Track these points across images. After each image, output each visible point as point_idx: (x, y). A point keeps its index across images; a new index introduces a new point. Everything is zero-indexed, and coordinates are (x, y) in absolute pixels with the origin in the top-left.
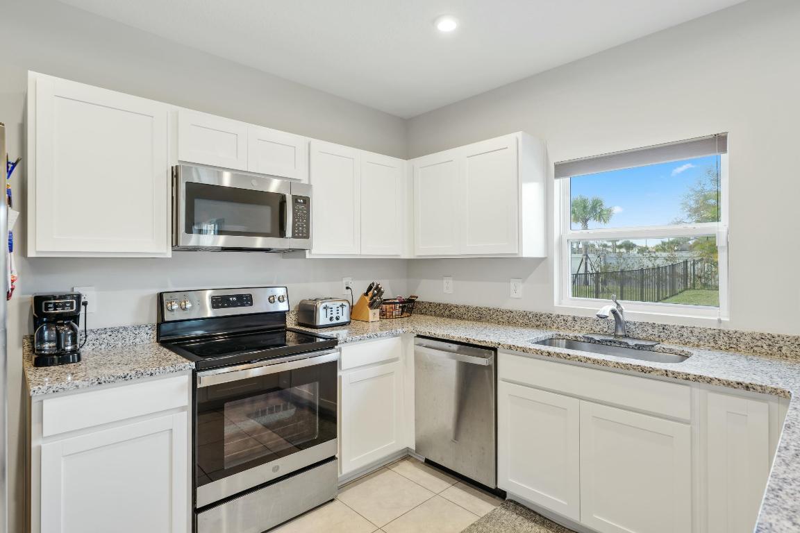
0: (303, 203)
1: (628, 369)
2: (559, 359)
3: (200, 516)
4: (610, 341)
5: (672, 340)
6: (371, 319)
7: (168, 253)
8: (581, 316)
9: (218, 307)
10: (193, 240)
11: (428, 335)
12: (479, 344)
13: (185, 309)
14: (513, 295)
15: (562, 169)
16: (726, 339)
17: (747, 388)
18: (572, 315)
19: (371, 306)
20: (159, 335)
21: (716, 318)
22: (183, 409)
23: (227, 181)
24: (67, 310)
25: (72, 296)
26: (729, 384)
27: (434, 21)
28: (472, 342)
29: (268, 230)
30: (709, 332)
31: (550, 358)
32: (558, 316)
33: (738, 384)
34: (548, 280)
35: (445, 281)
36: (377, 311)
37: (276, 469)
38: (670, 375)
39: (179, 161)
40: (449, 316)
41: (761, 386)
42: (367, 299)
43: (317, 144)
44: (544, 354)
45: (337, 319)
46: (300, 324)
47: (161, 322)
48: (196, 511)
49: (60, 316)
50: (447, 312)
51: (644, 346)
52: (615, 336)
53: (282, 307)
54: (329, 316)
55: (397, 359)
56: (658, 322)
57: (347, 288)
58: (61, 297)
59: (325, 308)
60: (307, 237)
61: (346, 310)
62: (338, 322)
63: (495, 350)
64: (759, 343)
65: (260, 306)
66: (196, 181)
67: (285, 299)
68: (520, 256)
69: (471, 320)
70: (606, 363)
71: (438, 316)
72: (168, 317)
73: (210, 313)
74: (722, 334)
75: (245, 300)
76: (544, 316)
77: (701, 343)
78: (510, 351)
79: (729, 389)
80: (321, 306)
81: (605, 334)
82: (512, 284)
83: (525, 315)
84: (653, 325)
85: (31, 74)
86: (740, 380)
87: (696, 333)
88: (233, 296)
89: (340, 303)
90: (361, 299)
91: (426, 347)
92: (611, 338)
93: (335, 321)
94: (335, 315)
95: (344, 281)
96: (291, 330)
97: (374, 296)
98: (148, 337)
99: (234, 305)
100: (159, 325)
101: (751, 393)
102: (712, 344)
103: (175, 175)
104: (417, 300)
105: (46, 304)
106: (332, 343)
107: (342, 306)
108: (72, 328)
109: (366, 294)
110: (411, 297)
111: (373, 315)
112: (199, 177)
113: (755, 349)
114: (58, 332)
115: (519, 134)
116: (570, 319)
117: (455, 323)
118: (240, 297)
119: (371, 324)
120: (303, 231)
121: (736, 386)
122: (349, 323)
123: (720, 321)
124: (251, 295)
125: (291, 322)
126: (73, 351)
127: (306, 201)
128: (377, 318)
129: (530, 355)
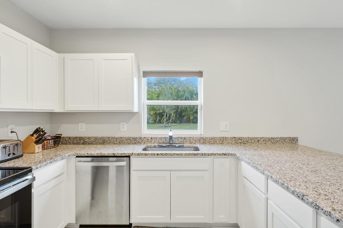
1: (190, 155)
2: (163, 156)
4: (169, 146)
5: (187, 143)
6: (36, 151)
8: (154, 137)
11: (86, 155)
12: (121, 155)
14: (122, 130)
15: (146, 74)
16: (203, 140)
17: (225, 155)
18: (151, 137)
19: (37, 142)
21: (200, 133)
26: (220, 155)
28: (116, 155)
30: (198, 138)
31: (158, 156)
32: (145, 138)
33: (222, 154)
34: (139, 122)
35: (80, 125)
36: (40, 146)
38: (204, 155)
40: (83, 144)
41: (228, 154)
42: (34, 138)
44: (155, 155)
45: (14, 154)
50: (82, 141)
51: (180, 146)
52: (170, 143)
54: (7, 153)
56: (183, 136)
57: (12, 132)
59: (5, 147)
61: (20, 147)
62: (15, 156)
64: (211, 140)
68: (133, 111)
69: (98, 144)
70: (181, 154)
71: (76, 144)
74: (202, 139)
76: (138, 138)
77: (196, 142)
78: (139, 156)
79: (220, 156)
80: (1, 147)
81: (164, 143)
82: (121, 125)
83: (129, 139)
84: (181, 138)
86: (223, 153)
87: (194, 139)
90: (27, 138)
91: (84, 162)
92: (168, 145)
93: (12, 156)
94: (11, 152)
95: (9, 128)
101: (226, 156)
102: (199, 142)
109: (32, 135)
110: (57, 135)
111: (38, 148)
113: (210, 142)
115: (133, 54)
116: (150, 138)
117: (87, 146)
119: (37, 155)
121: (222, 155)
122: (22, 156)
123: (201, 134)
128: (41, 150)
129: (149, 156)
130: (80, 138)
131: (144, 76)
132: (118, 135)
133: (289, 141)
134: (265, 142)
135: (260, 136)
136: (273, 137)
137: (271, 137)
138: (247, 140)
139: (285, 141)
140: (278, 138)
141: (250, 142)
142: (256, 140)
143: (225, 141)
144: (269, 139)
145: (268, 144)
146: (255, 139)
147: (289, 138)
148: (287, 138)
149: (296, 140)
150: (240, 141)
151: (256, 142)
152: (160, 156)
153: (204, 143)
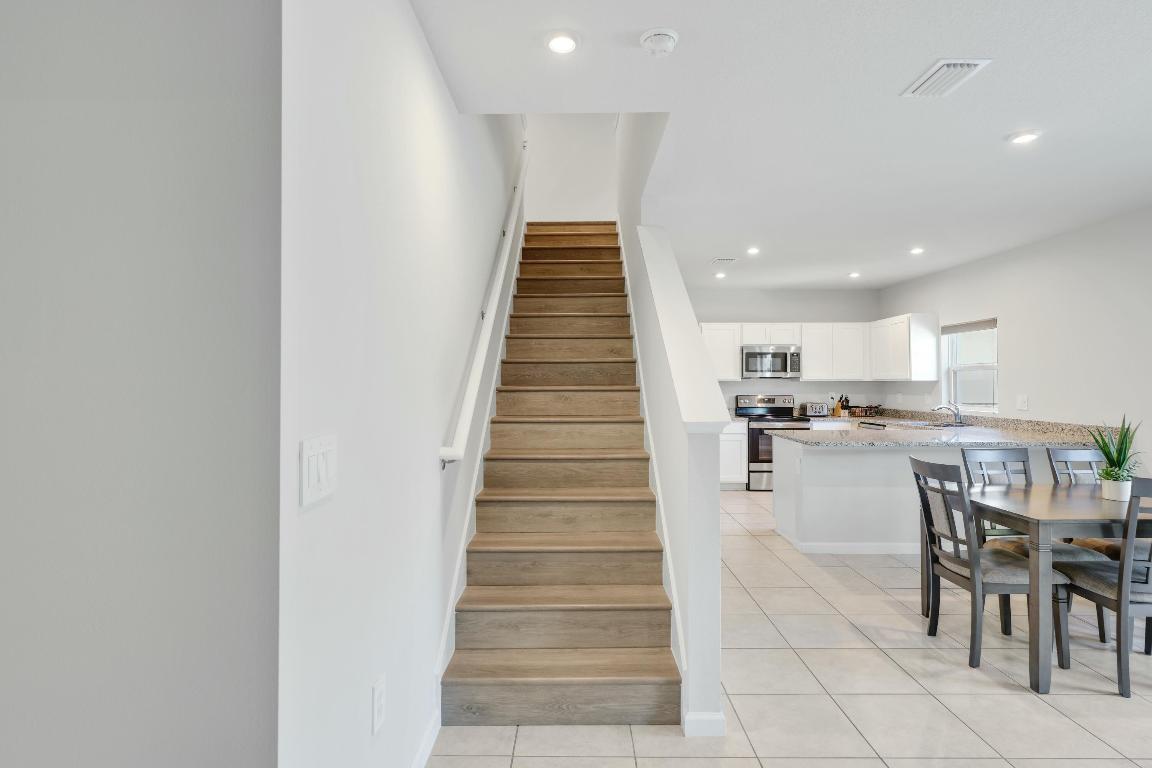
0: (797, 356)
3: (751, 474)
6: (842, 415)
7: (739, 379)
9: (760, 403)
10: (750, 374)
13: (746, 402)
19: (843, 407)
20: (736, 412)
27: (848, 273)
29: (779, 369)
34: (938, 393)
36: (846, 412)
39: (744, 344)
42: (840, 404)
43: (806, 325)
45: (819, 413)
46: (799, 414)
47: (737, 406)
48: (749, 472)
53: (791, 405)
57: (832, 398)
59: (814, 407)
60: (799, 371)
61: (825, 408)
65: (780, 404)
66: (750, 351)
67: (792, 402)
72: (740, 405)
75: (772, 401)
80: (811, 406)
84: (973, 417)
88: (766, 398)
89: (822, 406)
90: (837, 404)
93: (817, 414)
94: (818, 411)
95: (830, 394)
96: (795, 417)
97: (845, 404)
98: (731, 413)
99: (766, 402)
100: (736, 409)
103: (742, 349)
106: (809, 421)
109: (839, 402)
111: (844, 413)
112: (752, 349)
115: (909, 315)
118: (769, 399)
120: (796, 367)
122: (826, 416)
123: (994, 413)
124: (774, 399)
125: (796, 414)
127: (798, 355)
128: (847, 415)
130: (897, 411)
131: (942, 334)
132: (924, 409)
134: (1071, 433)
138: (1047, 426)
141: (1052, 430)
143: (1019, 426)
150: (1037, 428)
153: (997, 426)
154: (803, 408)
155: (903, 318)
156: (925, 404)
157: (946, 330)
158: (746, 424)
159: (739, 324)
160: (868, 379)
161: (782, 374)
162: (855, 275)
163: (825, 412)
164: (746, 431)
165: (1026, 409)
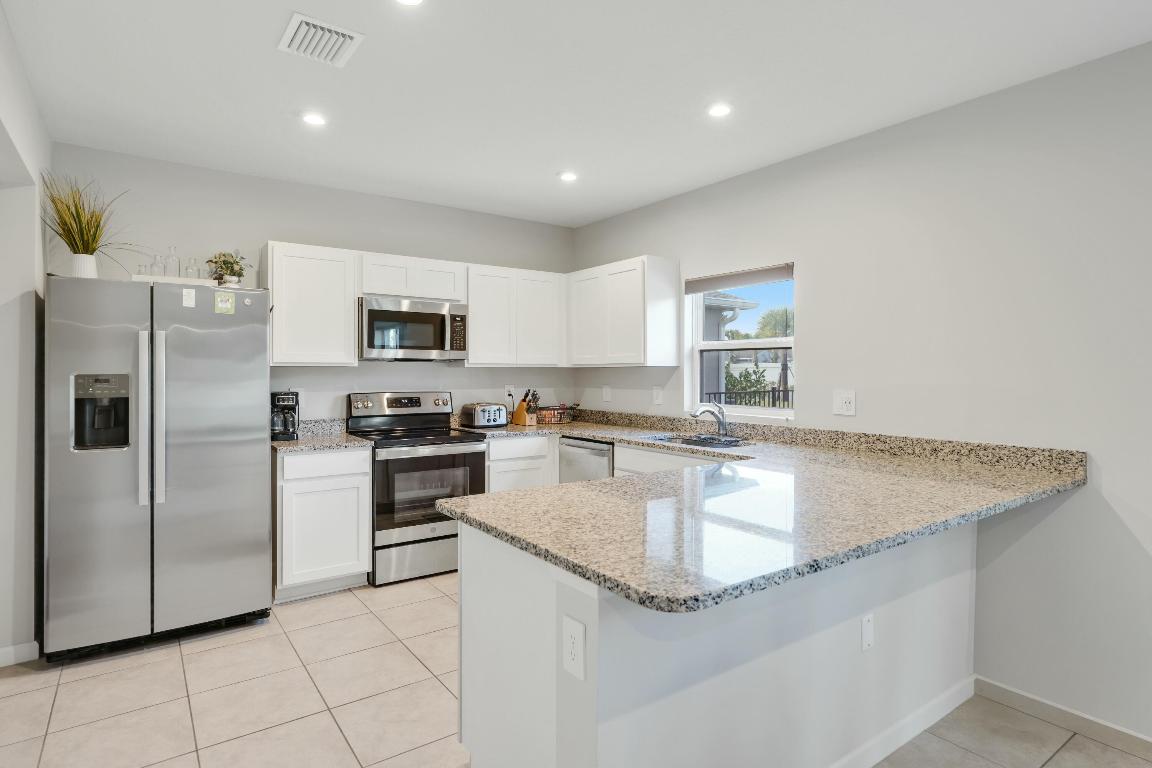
0: (460, 321)
3: (378, 552)
6: (528, 423)
7: (355, 363)
9: (392, 407)
10: (375, 353)
12: (602, 440)
13: (367, 407)
16: (789, 434)
19: (529, 410)
20: (347, 427)
22: (366, 474)
23: (405, 307)
24: (291, 403)
25: (293, 394)
27: (558, 174)
28: (597, 438)
29: (431, 344)
30: (780, 429)
32: (686, 420)
35: (604, 390)
36: (534, 417)
37: (434, 530)
39: (364, 294)
40: (607, 423)
42: (525, 404)
43: (475, 268)
45: (495, 421)
46: (463, 425)
47: (350, 416)
48: (375, 549)
49: (285, 407)
50: (605, 419)
53: (447, 409)
54: (487, 418)
55: (543, 457)
56: (750, 423)
57: (510, 395)
58: (285, 394)
59: (484, 411)
60: (464, 349)
61: (503, 413)
62: (495, 423)
63: (612, 444)
65: (427, 407)
66: (376, 308)
67: (449, 403)
71: (598, 423)
72: (355, 413)
73: (388, 411)
74: (788, 431)
75: (414, 402)
77: (776, 438)
80: (479, 409)
82: (654, 392)
84: (747, 425)
85: (270, 243)
87: (773, 431)
88: (404, 398)
89: (497, 407)
90: (520, 404)
93: (492, 423)
94: (492, 418)
95: (506, 389)
96: (454, 430)
97: (531, 404)
98: (339, 429)
99: (405, 406)
100: (348, 420)
102: (782, 440)
103: (361, 303)
104: (579, 408)
105: (278, 399)
106: (481, 438)
107: (499, 410)
108: (292, 416)
109: (524, 400)
110: (574, 404)
111: (530, 420)
112: (379, 304)
114: (285, 418)
115: (644, 258)
116: (694, 422)
118: (410, 400)
119: (528, 428)
120: (460, 343)
122: (506, 425)
123: (787, 420)
124: (419, 398)
125: (455, 423)
126: (294, 432)
127: (463, 319)
128: (534, 423)
129: (632, 446)
130: (604, 414)
131: (686, 293)
132: (652, 411)
133: (1047, 463)
134: (956, 457)
135: (940, 437)
136: (984, 443)
137: (977, 442)
138: (902, 444)
139: (1031, 460)
140: (1001, 448)
141: (910, 451)
142: (928, 447)
143: (840, 442)
144: (969, 447)
145: (965, 463)
146: (925, 445)
147: (1047, 454)
148: (1038, 452)
149: (1074, 460)
150: (880, 446)
151: (927, 452)
152: (646, 448)
153: (793, 442)
154: (468, 414)
155: (635, 263)
156: (656, 404)
157: (692, 286)
158: (368, 453)
159: (355, 252)
160: (564, 363)
161: (434, 354)
162: (569, 177)
163: (503, 420)
164: (368, 468)
165: (852, 413)
